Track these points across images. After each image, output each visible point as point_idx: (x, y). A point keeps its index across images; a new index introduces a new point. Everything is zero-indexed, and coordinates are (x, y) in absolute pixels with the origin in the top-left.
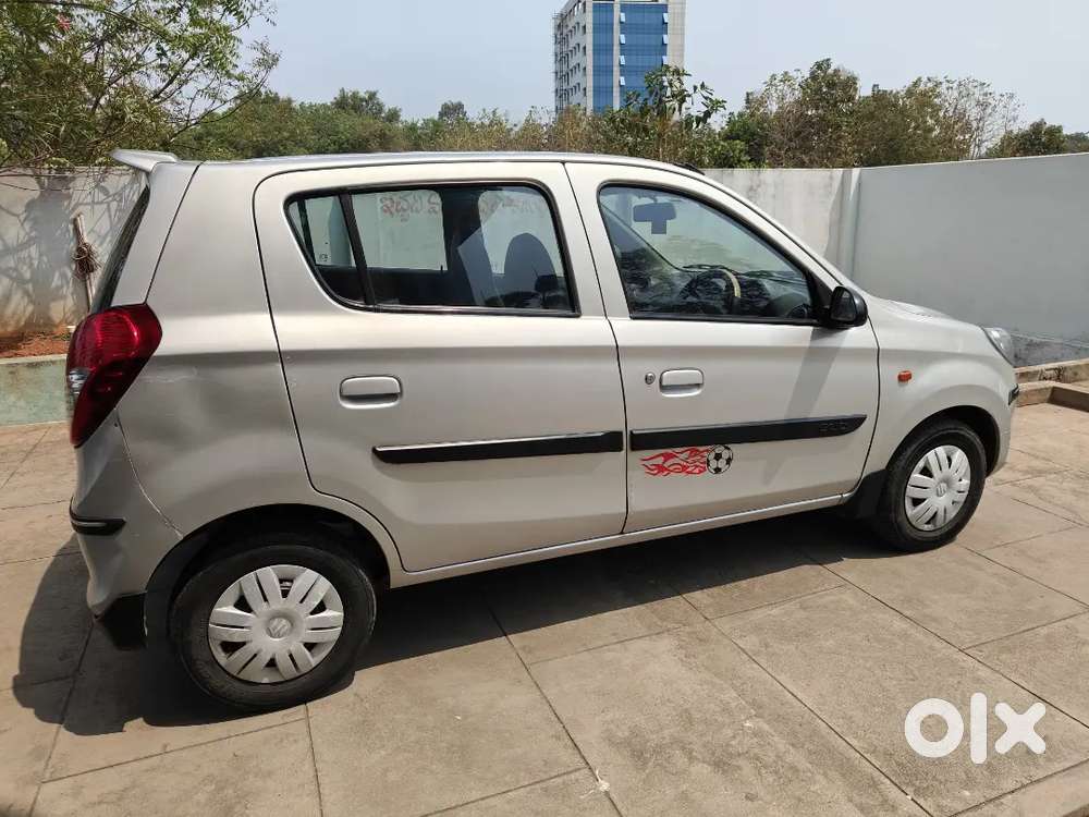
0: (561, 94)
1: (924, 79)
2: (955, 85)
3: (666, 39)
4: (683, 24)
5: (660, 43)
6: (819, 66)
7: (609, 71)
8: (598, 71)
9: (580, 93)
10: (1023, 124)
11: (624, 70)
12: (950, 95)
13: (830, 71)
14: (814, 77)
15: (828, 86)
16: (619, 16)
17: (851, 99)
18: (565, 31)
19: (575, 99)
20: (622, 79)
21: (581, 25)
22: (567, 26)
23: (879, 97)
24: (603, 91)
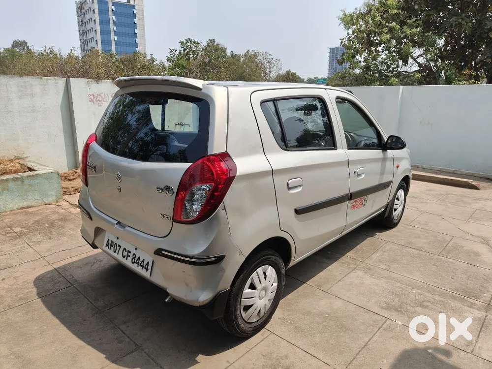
0: (84, 42)
1: (251, 51)
2: (261, 54)
3: (136, 21)
4: (143, 15)
5: (133, 23)
6: (210, 41)
7: (109, 33)
8: (103, 32)
9: (95, 42)
10: (284, 71)
11: (116, 33)
12: (260, 58)
13: (215, 44)
14: (208, 45)
15: (215, 50)
16: (111, 8)
17: (224, 57)
18: (83, 11)
19: (92, 45)
20: (116, 37)
21: (92, 9)
22: (84, 9)
23: (233, 56)
24: (106, 42)
